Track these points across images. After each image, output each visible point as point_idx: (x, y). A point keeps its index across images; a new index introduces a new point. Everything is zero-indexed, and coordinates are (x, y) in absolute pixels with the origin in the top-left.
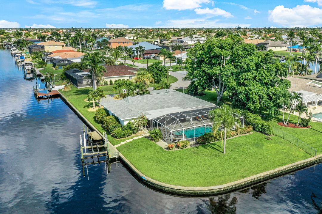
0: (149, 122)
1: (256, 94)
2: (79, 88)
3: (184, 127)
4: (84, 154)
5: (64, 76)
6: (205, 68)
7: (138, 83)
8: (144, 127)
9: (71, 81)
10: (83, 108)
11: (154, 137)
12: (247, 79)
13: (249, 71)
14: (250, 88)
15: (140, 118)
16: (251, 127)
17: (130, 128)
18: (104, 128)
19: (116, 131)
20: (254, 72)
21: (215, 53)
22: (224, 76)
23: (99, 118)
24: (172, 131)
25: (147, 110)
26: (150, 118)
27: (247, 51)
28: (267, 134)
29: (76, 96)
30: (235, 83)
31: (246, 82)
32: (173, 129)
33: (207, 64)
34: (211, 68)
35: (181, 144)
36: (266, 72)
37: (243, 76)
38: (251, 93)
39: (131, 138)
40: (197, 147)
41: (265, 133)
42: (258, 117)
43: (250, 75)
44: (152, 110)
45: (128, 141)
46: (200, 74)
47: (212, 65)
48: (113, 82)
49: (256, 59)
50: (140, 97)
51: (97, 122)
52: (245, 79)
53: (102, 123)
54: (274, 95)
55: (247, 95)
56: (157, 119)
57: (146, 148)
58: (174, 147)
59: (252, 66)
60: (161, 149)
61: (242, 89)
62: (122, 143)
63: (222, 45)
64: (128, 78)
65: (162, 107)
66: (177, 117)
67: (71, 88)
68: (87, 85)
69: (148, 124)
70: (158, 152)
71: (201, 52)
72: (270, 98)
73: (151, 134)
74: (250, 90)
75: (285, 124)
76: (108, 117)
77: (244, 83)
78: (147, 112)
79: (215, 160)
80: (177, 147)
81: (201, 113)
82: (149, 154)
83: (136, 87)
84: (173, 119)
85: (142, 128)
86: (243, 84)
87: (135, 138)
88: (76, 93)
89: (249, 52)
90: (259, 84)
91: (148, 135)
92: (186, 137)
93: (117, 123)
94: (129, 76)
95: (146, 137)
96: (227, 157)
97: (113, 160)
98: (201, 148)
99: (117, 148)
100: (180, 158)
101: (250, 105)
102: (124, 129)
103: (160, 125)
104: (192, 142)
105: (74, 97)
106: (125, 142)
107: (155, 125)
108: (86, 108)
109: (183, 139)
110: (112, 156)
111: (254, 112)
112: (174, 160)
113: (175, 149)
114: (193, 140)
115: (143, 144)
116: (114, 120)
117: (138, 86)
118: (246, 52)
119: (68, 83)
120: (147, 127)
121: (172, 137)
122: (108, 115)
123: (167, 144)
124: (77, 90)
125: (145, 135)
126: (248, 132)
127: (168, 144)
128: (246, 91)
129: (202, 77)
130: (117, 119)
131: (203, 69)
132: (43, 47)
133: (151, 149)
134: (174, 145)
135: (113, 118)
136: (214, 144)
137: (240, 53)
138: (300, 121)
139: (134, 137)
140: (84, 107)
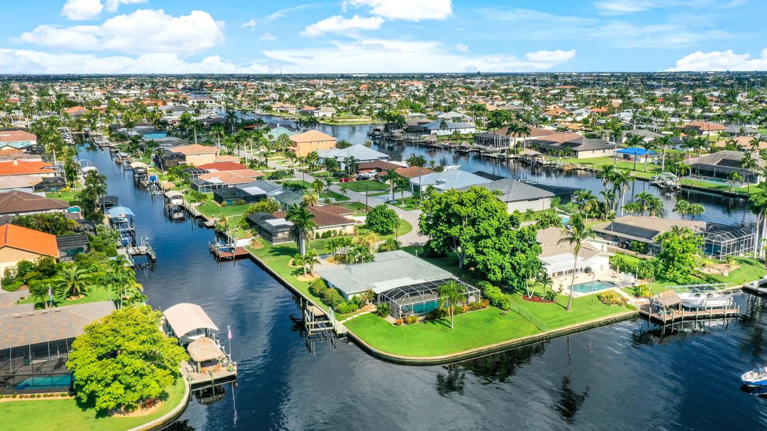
0: (376, 296)
1: (494, 265)
2: (274, 244)
3: (412, 302)
4: (312, 330)
5: (246, 224)
6: (442, 228)
7: (360, 245)
8: (370, 301)
9: (260, 233)
10: (290, 277)
11: (381, 313)
12: (486, 247)
13: (489, 237)
14: (487, 257)
15: (367, 291)
16: (487, 301)
17: (356, 303)
18: (324, 303)
19: (340, 306)
20: (494, 238)
21: (453, 211)
22: (462, 240)
23: (317, 291)
24: (400, 306)
25: (373, 282)
26: (378, 291)
27: (489, 212)
28: (504, 310)
29: (275, 257)
30: (473, 250)
31: (485, 250)
32: (401, 304)
33: (445, 223)
34: (450, 227)
35: (410, 320)
36: (505, 240)
37: (482, 243)
38: (488, 263)
39: (357, 314)
40: (425, 323)
41: (502, 309)
42: (498, 290)
43: (489, 242)
44: (378, 281)
45: (355, 316)
46: (436, 234)
47: (451, 225)
48: (321, 235)
49: (496, 224)
50: (364, 266)
51: (315, 295)
52: (484, 247)
53: (321, 296)
54: (518, 264)
55: (485, 265)
56: (385, 293)
57: (374, 324)
58: (403, 323)
59: (492, 232)
60: (390, 324)
61: (480, 258)
62: (349, 319)
63: (462, 201)
64: (341, 228)
65: (390, 278)
66: (407, 292)
67: (262, 243)
68: (284, 239)
69: (375, 298)
70: (386, 327)
71: (438, 207)
72: (514, 268)
73: (379, 309)
74: (488, 260)
75: (530, 297)
76: (329, 290)
77: (482, 251)
78: (374, 284)
79: (443, 335)
80: (406, 322)
81: (422, 289)
82: (377, 330)
83: (358, 251)
84: (402, 294)
85: (367, 302)
86: (482, 253)
87: (361, 314)
88: (272, 253)
89: (491, 214)
90: (498, 254)
91: (375, 310)
92: (415, 313)
93: (341, 297)
94: (343, 226)
95: (373, 313)
96: (454, 332)
97: (341, 336)
98: (429, 323)
99: (343, 324)
100: (408, 333)
101: (491, 276)
102: (349, 304)
103: (387, 300)
104: (422, 318)
105: (273, 258)
106: (351, 318)
107: (383, 299)
108: (294, 275)
109: (412, 315)
110: (339, 332)
111: (494, 283)
112: (402, 334)
113: (403, 325)
114: (422, 315)
115: (370, 319)
116: (337, 293)
117: (360, 250)
118: (487, 214)
119: (255, 235)
120: (373, 301)
121: (401, 312)
122: (328, 287)
123: (395, 320)
124: (272, 248)
125: (372, 311)
126: (483, 308)
127: (397, 319)
128: (484, 261)
129: (440, 237)
130: (340, 293)
131: (440, 228)
132: (183, 157)
133: (379, 325)
134: (402, 321)
135: (336, 291)
136: (444, 320)
137: (481, 214)
138: (546, 294)
139: (360, 312)
140: (292, 275)
